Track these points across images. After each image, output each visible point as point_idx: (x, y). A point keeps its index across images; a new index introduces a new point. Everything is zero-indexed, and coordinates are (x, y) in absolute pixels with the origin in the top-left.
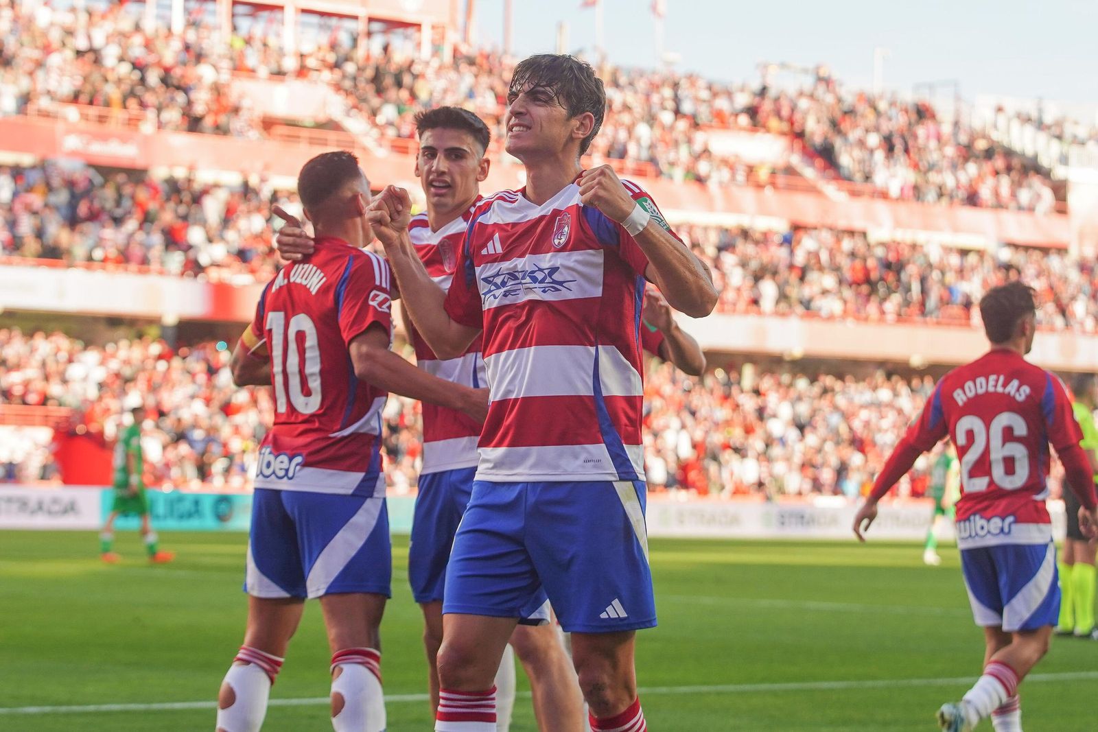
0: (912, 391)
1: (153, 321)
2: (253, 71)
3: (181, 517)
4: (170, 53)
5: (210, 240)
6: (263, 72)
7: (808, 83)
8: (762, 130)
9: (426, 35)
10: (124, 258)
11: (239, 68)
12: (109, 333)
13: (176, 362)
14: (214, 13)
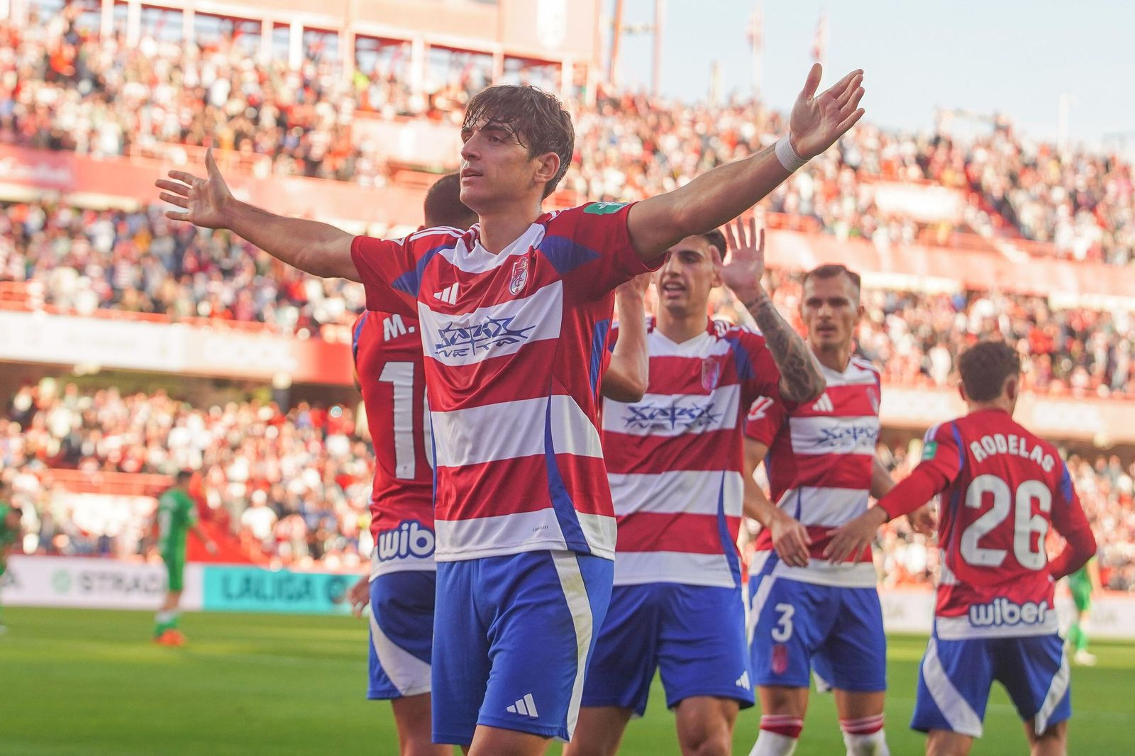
0: (1096, 471)
1: (264, 383)
2: (378, 111)
3: (291, 597)
4: (287, 91)
5: (326, 295)
6: (389, 112)
7: (986, 130)
8: (936, 183)
9: (567, 74)
10: (232, 313)
11: (364, 109)
12: (214, 396)
13: (288, 428)
14: (335, 47)
